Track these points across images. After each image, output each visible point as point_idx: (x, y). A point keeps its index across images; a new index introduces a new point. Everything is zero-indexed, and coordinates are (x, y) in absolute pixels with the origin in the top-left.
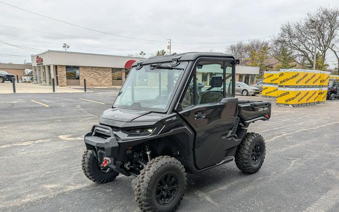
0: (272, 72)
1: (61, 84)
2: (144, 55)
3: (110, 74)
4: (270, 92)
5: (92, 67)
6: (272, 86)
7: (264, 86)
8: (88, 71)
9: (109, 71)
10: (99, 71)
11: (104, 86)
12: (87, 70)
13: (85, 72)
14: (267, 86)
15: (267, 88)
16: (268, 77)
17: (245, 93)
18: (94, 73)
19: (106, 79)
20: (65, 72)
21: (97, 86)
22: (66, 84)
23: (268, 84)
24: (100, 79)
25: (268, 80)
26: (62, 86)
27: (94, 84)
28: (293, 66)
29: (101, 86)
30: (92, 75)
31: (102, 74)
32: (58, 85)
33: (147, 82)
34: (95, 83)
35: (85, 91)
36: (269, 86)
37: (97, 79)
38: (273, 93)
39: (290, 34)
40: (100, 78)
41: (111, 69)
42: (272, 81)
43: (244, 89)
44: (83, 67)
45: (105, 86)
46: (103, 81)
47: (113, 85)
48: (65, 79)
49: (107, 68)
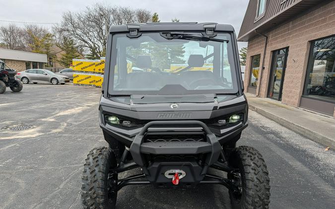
0: (81, 60)
4: (82, 80)
6: (83, 74)
7: (75, 74)
14: (77, 74)
15: (78, 76)
16: (77, 65)
17: (54, 82)
23: (79, 72)
25: (79, 68)
28: (77, 56)
36: (80, 74)
38: (85, 81)
39: (73, 24)
42: (82, 69)
43: (52, 77)
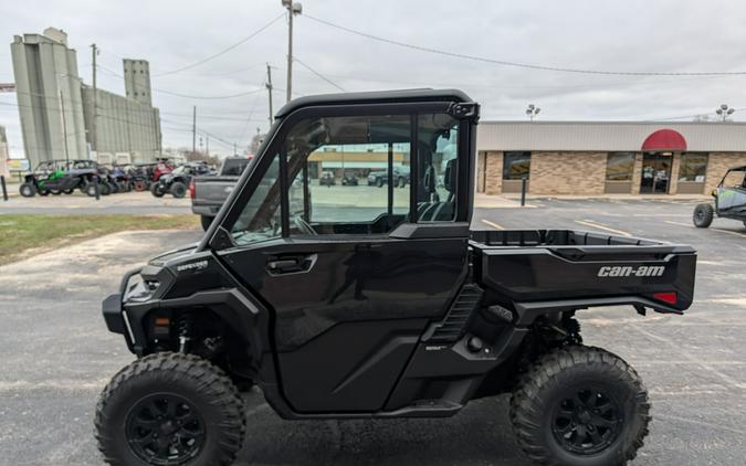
1: (490, 190)
2: (729, 113)
3: (601, 167)
5: (560, 153)
8: (551, 161)
9: (600, 158)
10: (574, 160)
11: (583, 194)
12: (548, 158)
13: (544, 163)
18: (565, 166)
19: (590, 178)
20: (500, 165)
21: (568, 194)
22: (500, 189)
24: (575, 179)
26: (491, 193)
27: (561, 189)
29: (576, 193)
30: (559, 170)
31: (582, 166)
32: (484, 191)
33: (703, 184)
34: (564, 187)
35: (523, 204)
37: (569, 179)
40: (576, 175)
41: (606, 155)
44: (540, 152)
45: (587, 194)
46: (583, 184)
47: (606, 192)
48: (500, 178)
49: (596, 152)
